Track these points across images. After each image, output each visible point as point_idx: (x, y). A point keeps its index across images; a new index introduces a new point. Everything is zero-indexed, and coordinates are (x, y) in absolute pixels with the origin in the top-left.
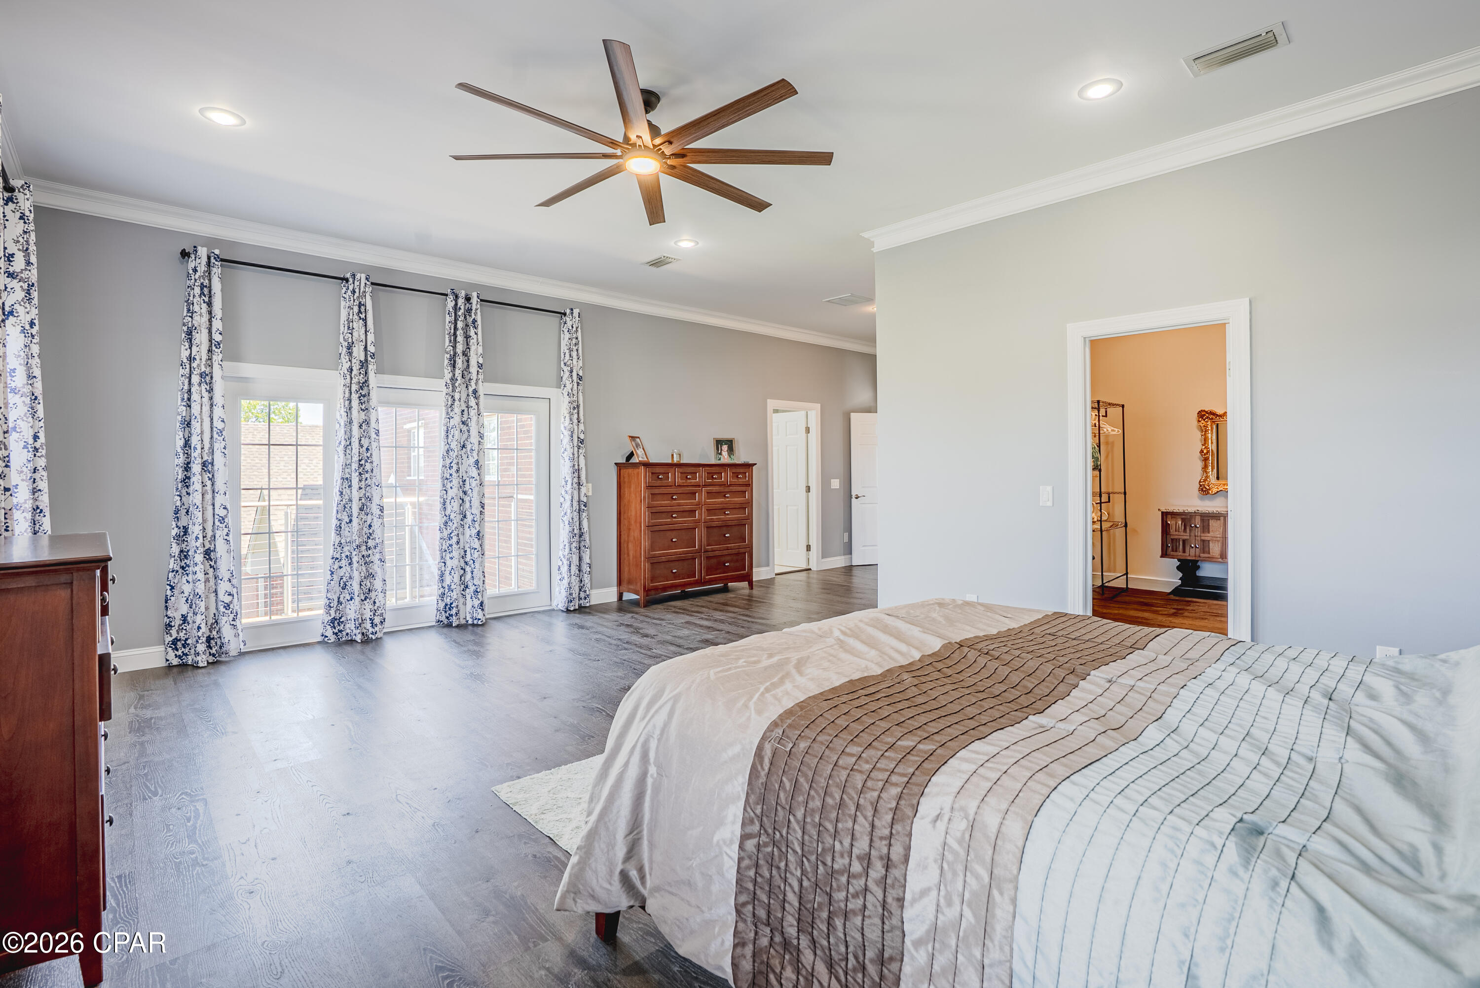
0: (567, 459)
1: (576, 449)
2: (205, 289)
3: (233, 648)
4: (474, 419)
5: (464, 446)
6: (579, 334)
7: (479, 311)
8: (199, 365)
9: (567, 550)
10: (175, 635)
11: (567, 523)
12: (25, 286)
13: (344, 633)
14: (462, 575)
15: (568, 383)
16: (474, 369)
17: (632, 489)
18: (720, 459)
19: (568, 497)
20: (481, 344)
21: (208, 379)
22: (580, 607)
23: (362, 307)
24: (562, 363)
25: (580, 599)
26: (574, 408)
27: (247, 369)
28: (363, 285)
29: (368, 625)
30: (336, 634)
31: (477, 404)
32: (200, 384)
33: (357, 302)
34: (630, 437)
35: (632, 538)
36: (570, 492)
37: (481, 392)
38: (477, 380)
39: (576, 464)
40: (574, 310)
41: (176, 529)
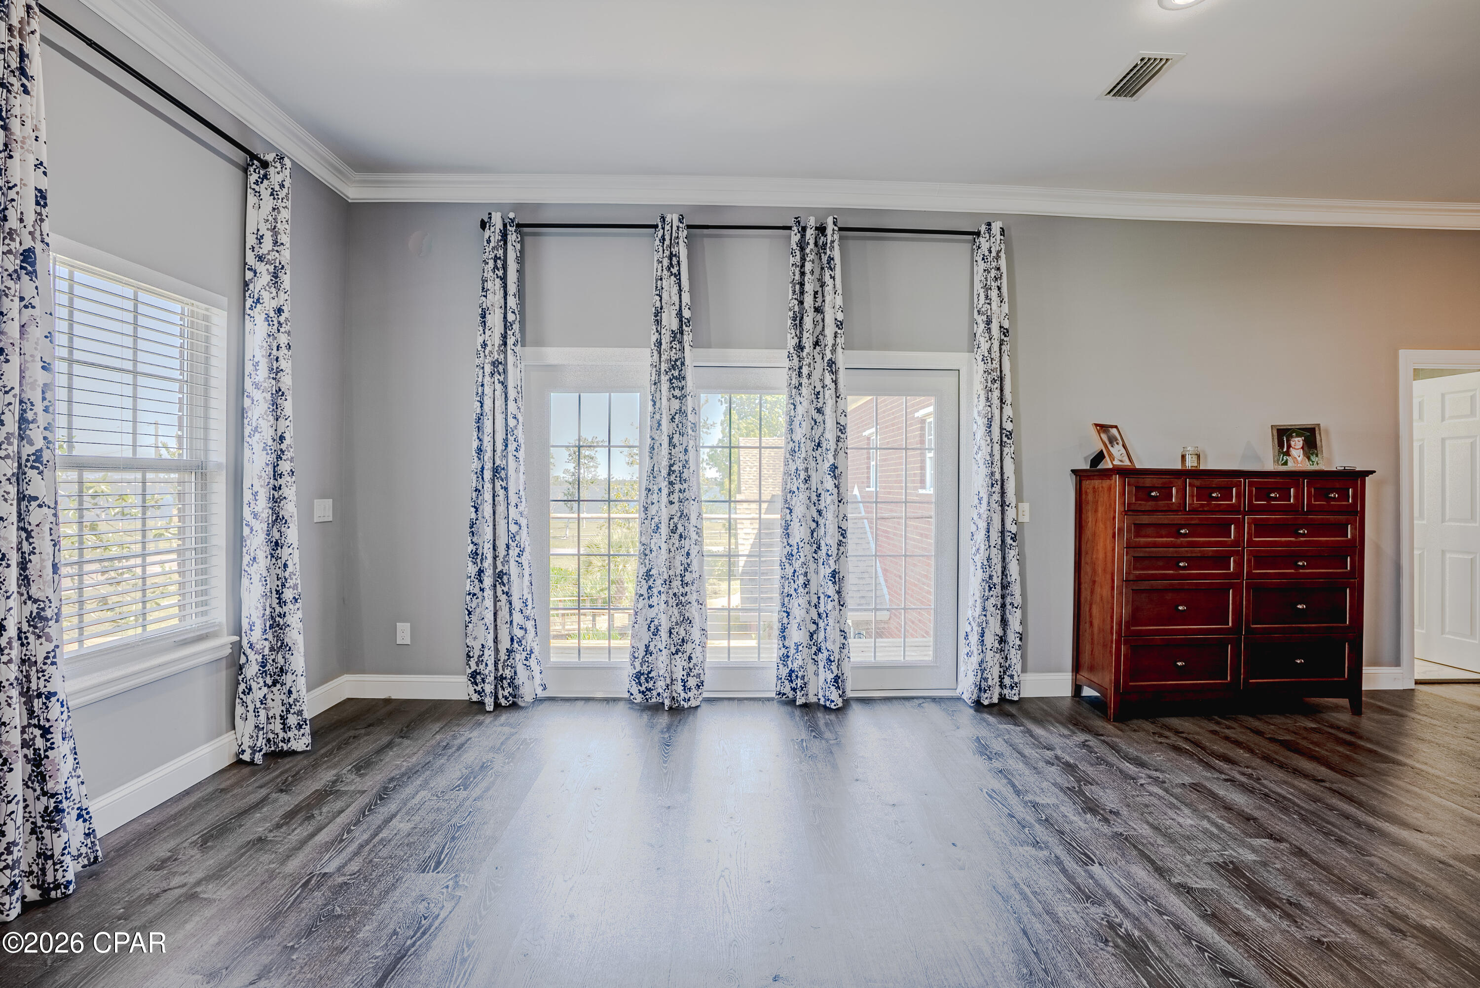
0: (981, 462)
1: (997, 447)
2: (499, 261)
3: (528, 692)
4: (830, 403)
5: (819, 445)
6: (1003, 263)
7: (836, 245)
8: (491, 352)
9: (979, 609)
10: (474, 667)
11: (979, 565)
12: (272, 269)
13: (655, 693)
14: (815, 632)
15: (982, 340)
16: (830, 331)
17: (1099, 515)
18: (1286, 463)
19: (983, 525)
20: (840, 291)
21: (501, 368)
22: (1003, 699)
23: (674, 258)
24: (976, 311)
25: (1002, 686)
26: (994, 381)
27: (553, 355)
28: (675, 228)
29: (679, 687)
30: (643, 693)
31: (835, 382)
32: (492, 374)
33: (667, 253)
34: (1096, 425)
35: (1097, 598)
36: (985, 516)
37: (841, 362)
38: (834, 345)
39: (997, 470)
40: (993, 224)
41: (472, 545)
